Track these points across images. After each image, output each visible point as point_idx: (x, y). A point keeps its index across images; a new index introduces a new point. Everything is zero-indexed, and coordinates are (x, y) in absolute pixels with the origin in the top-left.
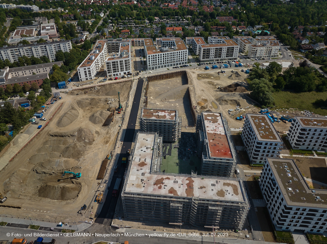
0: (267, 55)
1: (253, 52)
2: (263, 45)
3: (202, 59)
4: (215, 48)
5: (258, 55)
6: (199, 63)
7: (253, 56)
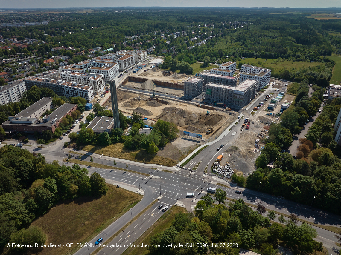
0: (144, 59)
1: (139, 58)
2: (140, 53)
3: (124, 69)
4: (127, 59)
5: (141, 60)
6: (124, 71)
7: (140, 61)
